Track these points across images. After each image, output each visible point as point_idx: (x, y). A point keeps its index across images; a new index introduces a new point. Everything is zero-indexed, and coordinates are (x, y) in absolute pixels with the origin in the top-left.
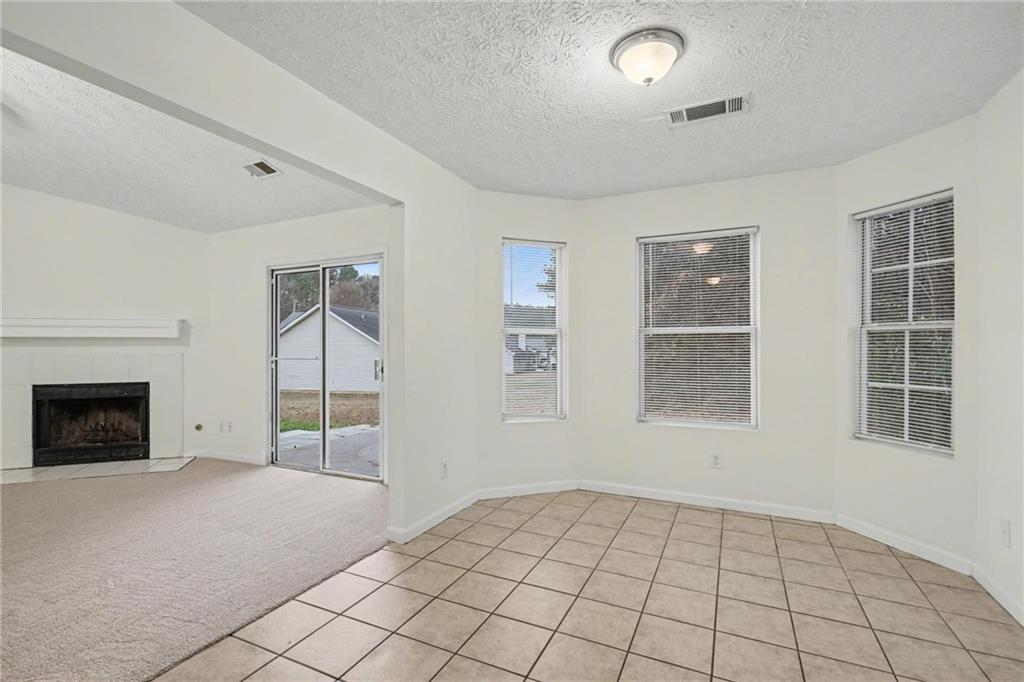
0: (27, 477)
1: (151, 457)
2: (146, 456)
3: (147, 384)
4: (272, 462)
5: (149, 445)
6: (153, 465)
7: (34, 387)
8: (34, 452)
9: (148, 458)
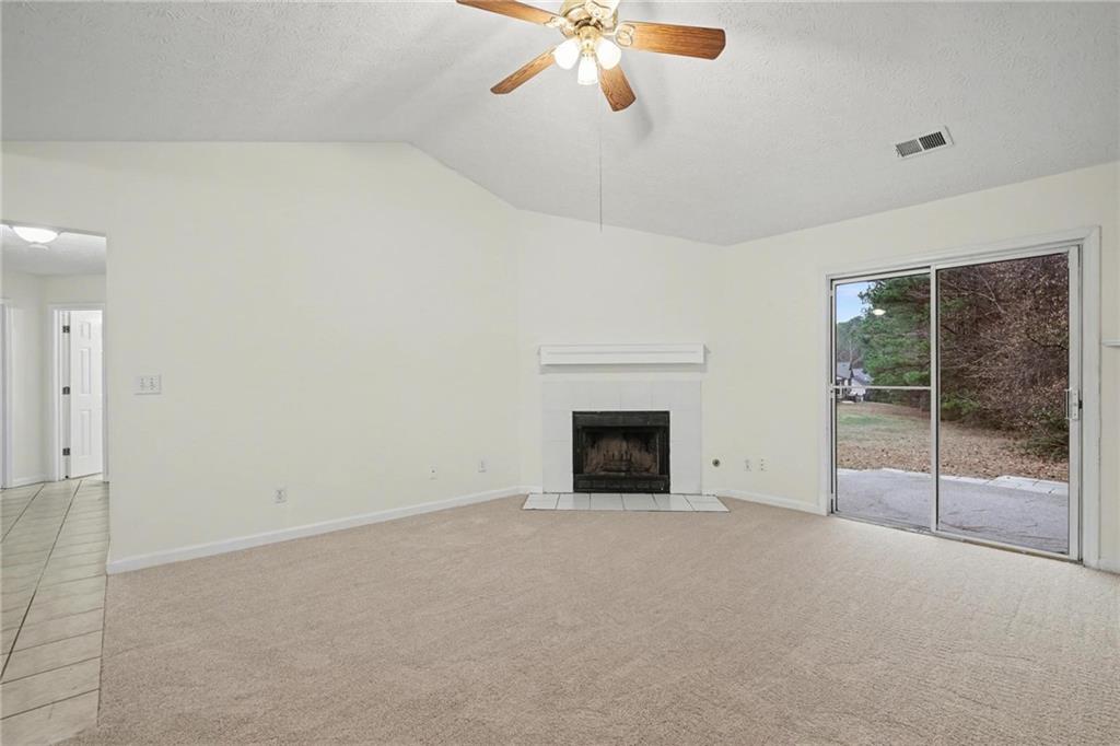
0: (571, 502)
1: (672, 491)
2: (667, 490)
3: (667, 413)
4: (832, 512)
5: (669, 478)
6: (674, 502)
7: (574, 413)
8: (574, 477)
9: (668, 492)
